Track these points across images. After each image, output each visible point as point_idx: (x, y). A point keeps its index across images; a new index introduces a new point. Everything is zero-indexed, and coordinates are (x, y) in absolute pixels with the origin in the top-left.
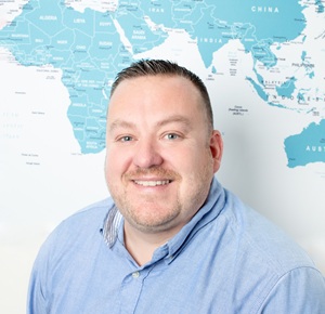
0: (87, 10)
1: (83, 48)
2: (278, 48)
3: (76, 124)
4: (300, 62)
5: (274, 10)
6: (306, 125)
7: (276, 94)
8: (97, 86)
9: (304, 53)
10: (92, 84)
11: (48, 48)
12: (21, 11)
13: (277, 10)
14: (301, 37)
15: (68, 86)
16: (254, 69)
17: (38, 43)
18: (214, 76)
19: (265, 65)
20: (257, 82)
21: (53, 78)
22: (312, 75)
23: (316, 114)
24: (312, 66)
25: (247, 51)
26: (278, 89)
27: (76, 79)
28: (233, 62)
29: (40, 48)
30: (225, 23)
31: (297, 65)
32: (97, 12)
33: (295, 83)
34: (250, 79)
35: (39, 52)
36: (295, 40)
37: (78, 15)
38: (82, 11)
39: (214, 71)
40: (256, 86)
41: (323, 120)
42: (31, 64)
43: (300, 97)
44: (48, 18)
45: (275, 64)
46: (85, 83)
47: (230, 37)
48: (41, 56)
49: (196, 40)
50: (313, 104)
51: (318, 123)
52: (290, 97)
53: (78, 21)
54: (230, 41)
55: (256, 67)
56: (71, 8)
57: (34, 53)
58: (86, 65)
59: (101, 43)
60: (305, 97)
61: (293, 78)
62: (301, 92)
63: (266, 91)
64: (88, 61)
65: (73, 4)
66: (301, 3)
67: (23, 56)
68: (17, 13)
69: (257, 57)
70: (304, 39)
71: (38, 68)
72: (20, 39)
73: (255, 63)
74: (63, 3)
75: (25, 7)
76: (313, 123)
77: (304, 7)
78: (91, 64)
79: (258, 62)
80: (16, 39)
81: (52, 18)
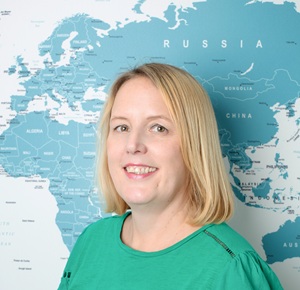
0: (71, 122)
1: (68, 158)
2: (253, 152)
3: (64, 230)
4: (274, 163)
5: (247, 116)
6: (282, 223)
7: (253, 195)
8: (82, 194)
9: (278, 155)
10: (79, 192)
11: (35, 159)
12: (8, 126)
13: (250, 116)
14: (274, 140)
15: (55, 194)
16: (231, 173)
17: (27, 155)
19: (241, 168)
20: (235, 185)
21: (41, 187)
22: (285, 176)
23: (291, 212)
24: (286, 167)
25: (224, 156)
26: (254, 190)
27: (63, 188)
29: (28, 160)
31: (272, 167)
32: (80, 124)
33: (271, 184)
35: (28, 163)
36: (269, 144)
37: (63, 127)
38: (67, 124)
41: (298, 218)
42: (20, 175)
43: (276, 197)
44: (35, 131)
45: (250, 167)
46: (71, 192)
48: (29, 167)
50: (288, 203)
51: (293, 220)
52: (266, 197)
53: (63, 133)
55: (233, 170)
56: (55, 121)
57: (23, 165)
58: (72, 175)
59: (85, 153)
60: (281, 197)
61: (268, 179)
62: (277, 192)
63: (244, 193)
64: (73, 170)
65: (57, 118)
66: (273, 108)
67: (12, 168)
68: (5, 128)
69: (233, 161)
70: (277, 142)
71: (27, 179)
72: (9, 152)
73: (231, 166)
74: (48, 117)
75: (12, 122)
76: (289, 221)
77: (276, 112)
78: (77, 173)
79: (235, 166)
80: (4, 153)
81: (38, 131)
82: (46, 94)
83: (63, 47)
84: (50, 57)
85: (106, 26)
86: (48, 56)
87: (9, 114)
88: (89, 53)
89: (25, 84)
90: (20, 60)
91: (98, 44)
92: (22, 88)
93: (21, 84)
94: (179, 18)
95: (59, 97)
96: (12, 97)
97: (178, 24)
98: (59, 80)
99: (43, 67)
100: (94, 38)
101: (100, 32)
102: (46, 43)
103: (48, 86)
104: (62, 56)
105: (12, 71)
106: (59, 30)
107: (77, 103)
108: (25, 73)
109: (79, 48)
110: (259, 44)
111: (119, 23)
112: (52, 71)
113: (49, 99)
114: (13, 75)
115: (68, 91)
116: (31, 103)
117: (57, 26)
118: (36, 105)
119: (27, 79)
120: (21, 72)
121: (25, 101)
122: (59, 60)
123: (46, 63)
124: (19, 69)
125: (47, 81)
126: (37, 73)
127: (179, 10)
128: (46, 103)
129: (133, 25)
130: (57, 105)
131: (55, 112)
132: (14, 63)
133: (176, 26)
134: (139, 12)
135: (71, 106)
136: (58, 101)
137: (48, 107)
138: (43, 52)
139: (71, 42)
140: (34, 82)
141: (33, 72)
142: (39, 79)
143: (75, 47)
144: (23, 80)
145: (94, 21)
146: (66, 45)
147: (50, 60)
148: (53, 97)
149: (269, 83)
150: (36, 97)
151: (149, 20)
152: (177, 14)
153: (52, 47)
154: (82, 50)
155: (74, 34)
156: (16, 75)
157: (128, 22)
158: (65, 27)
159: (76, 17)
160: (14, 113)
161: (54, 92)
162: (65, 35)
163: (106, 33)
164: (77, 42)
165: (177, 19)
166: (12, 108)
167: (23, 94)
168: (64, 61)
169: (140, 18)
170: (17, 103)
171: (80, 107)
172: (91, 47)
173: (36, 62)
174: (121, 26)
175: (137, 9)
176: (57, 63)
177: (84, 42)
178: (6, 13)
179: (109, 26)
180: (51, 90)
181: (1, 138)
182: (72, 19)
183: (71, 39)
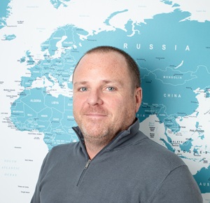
0: (60, 96)
1: (57, 119)
2: (181, 120)
4: (195, 129)
5: (178, 96)
6: (199, 169)
7: (180, 149)
9: (198, 123)
11: (35, 119)
12: (19, 96)
13: (179, 96)
14: (196, 113)
15: (47, 144)
16: (166, 134)
17: (30, 117)
19: (173, 131)
20: (168, 142)
21: (38, 138)
22: (202, 137)
23: (206, 162)
24: (203, 131)
25: (161, 122)
26: (181, 146)
27: (53, 139)
28: (152, 129)
29: (31, 120)
30: (147, 104)
31: (193, 131)
32: (66, 97)
33: (192, 142)
34: (163, 140)
35: (30, 122)
36: (192, 115)
37: (54, 99)
38: (57, 97)
40: (167, 145)
41: (209, 166)
42: (25, 130)
43: (195, 151)
44: (35, 101)
45: (179, 130)
46: (58, 142)
47: (150, 113)
48: (30, 125)
50: (203, 155)
51: (206, 168)
52: (189, 151)
53: (54, 103)
54: (150, 116)
55: (167, 132)
56: (50, 95)
57: (27, 123)
58: (59, 131)
59: (68, 117)
60: (199, 151)
61: (190, 139)
62: (196, 148)
63: (174, 148)
64: (60, 128)
65: (51, 93)
66: (195, 91)
67: (20, 125)
68: (16, 98)
69: (167, 126)
70: (197, 115)
71: (29, 132)
72: (18, 114)
73: (166, 129)
74: (45, 92)
75: (21, 94)
76: (204, 168)
77: (198, 94)
78: (63, 130)
79: (168, 129)
80: (15, 114)
81: (38, 101)
82: (44, 77)
83: (57, 46)
85: (86, 33)
86: (47, 52)
87: (19, 89)
88: (74, 51)
89: (31, 70)
90: (28, 53)
91: (80, 45)
92: (29, 72)
93: (28, 69)
94: (135, 29)
95: (53, 79)
96: (22, 77)
97: (134, 33)
98: (54, 67)
99: (43, 58)
100: (78, 40)
101: (82, 37)
102: (46, 43)
103: (46, 71)
104: (56, 52)
105: (23, 60)
106: (54, 35)
107: (65, 83)
108: (31, 62)
109: (67, 47)
110: (188, 48)
111: (95, 31)
112: (49, 61)
113: (46, 80)
114: (23, 63)
115: (59, 75)
116: (34, 82)
117: (53, 32)
118: (37, 84)
119: (32, 66)
120: (28, 62)
121: (30, 80)
122: (54, 54)
123: (45, 56)
124: (27, 59)
125: (45, 68)
126: (39, 62)
127: (135, 24)
128: (44, 82)
129: (104, 33)
130: (51, 84)
131: (50, 88)
132: (25, 55)
133: (133, 35)
134: (108, 24)
135: (61, 85)
136: (52, 81)
137: (45, 85)
138: (44, 49)
139: (63, 43)
140: (36, 68)
141: (36, 62)
142: (40, 66)
143: (65, 46)
144: (30, 66)
145: (78, 29)
146: (59, 45)
147: (48, 54)
148: (49, 78)
149: (193, 74)
150: (38, 78)
151: (114, 30)
152: (134, 26)
153: (50, 45)
154: (70, 48)
155: (64, 38)
156: (25, 63)
157: (100, 31)
158: (59, 33)
159: (66, 27)
160: (23, 88)
161: (49, 76)
162: (59, 38)
163: (86, 37)
164: (66, 43)
165: (133, 30)
166: (21, 85)
167: (30, 76)
168: (57, 55)
169: (108, 29)
170: (26, 81)
171: (66, 86)
172: (75, 47)
173: (38, 55)
174: (96, 33)
175: (107, 22)
176: (53, 56)
177: (71, 43)
178: (21, 22)
179: (88, 33)
180: (47, 74)
181: (14, 104)
182: (64, 27)
183: (62, 41)
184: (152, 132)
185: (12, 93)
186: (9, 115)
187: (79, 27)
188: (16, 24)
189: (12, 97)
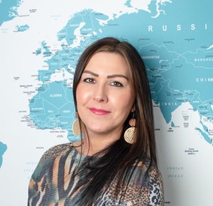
11: (57, 116)
12: (37, 92)
16: (201, 122)
17: (51, 113)
18: (173, 128)
19: (208, 118)
20: (204, 131)
21: (61, 136)
25: (195, 110)
28: (186, 118)
29: (52, 116)
30: (178, 91)
34: (198, 129)
35: (51, 119)
39: (173, 125)
40: (203, 134)
42: (46, 128)
44: (56, 95)
47: (183, 101)
48: (52, 122)
49: (159, 105)
54: (183, 103)
55: (202, 120)
57: (48, 120)
63: (211, 137)
65: (72, 86)
67: (40, 123)
68: (35, 94)
69: (203, 114)
71: (51, 130)
72: (38, 111)
73: (201, 117)
74: (65, 85)
75: (39, 89)
79: (203, 117)
80: (35, 112)
81: (58, 95)
82: (64, 69)
83: (75, 34)
84: (65, 41)
85: (105, 17)
86: (64, 41)
87: (37, 84)
88: (94, 38)
89: (48, 62)
90: (44, 45)
91: (100, 31)
92: (46, 64)
93: (45, 61)
94: (159, 9)
95: (73, 70)
96: (39, 71)
97: (159, 14)
98: (73, 58)
99: (61, 49)
100: (97, 26)
101: (102, 22)
102: (63, 31)
103: (65, 63)
104: (74, 41)
105: (38, 52)
106: (71, 22)
108: (48, 53)
109: (86, 34)
111: (115, 15)
112: (67, 51)
113: (66, 72)
114: (39, 55)
116: (53, 75)
117: (70, 18)
119: (49, 58)
120: (45, 53)
121: (48, 74)
122: (72, 43)
123: (62, 45)
124: (44, 50)
125: (64, 59)
126: (57, 53)
127: (159, 4)
128: (64, 75)
129: (125, 16)
130: (71, 76)
132: (40, 46)
133: (157, 16)
134: (130, 6)
137: (65, 78)
138: (61, 38)
139: (81, 30)
140: (54, 60)
141: (54, 53)
142: (58, 57)
143: (84, 33)
144: (47, 58)
145: (97, 14)
146: (77, 32)
147: (66, 44)
148: (69, 70)
150: (56, 70)
151: (137, 11)
152: (158, 6)
153: (67, 34)
154: (89, 35)
155: (83, 24)
156: (41, 55)
157: (122, 14)
158: (76, 19)
159: (83, 12)
160: (41, 82)
161: (69, 67)
162: (76, 25)
163: (106, 22)
164: (85, 30)
165: (157, 10)
166: (39, 79)
167: (47, 69)
168: (76, 44)
169: (130, 11)
170: (43, 75)
172: (95, 33)
173: (55, 45)
174: (117, 17)
175: (128, 4)
176: (71, 46)
177: (90, 29)
178: (33, 11)
179: (108, 18)
180: (67, 65)
181: (32, 101)
182: (81, 13)
183: (80, 28)
184: (186, 122)
185: (29, 89)
186: (28, 113)
187: (98, 12)
188: (29, 13)
189: (29, 93)
